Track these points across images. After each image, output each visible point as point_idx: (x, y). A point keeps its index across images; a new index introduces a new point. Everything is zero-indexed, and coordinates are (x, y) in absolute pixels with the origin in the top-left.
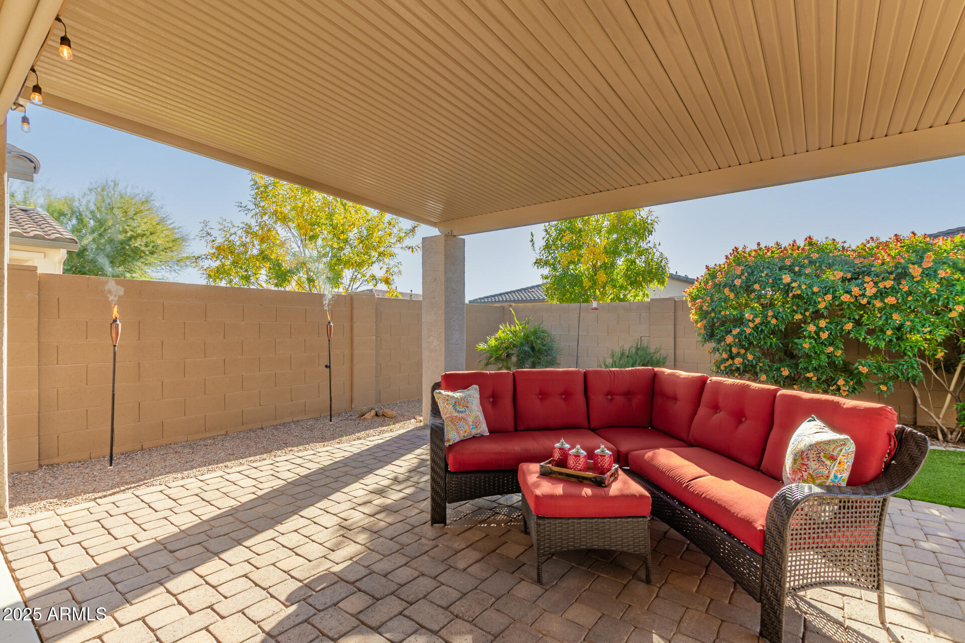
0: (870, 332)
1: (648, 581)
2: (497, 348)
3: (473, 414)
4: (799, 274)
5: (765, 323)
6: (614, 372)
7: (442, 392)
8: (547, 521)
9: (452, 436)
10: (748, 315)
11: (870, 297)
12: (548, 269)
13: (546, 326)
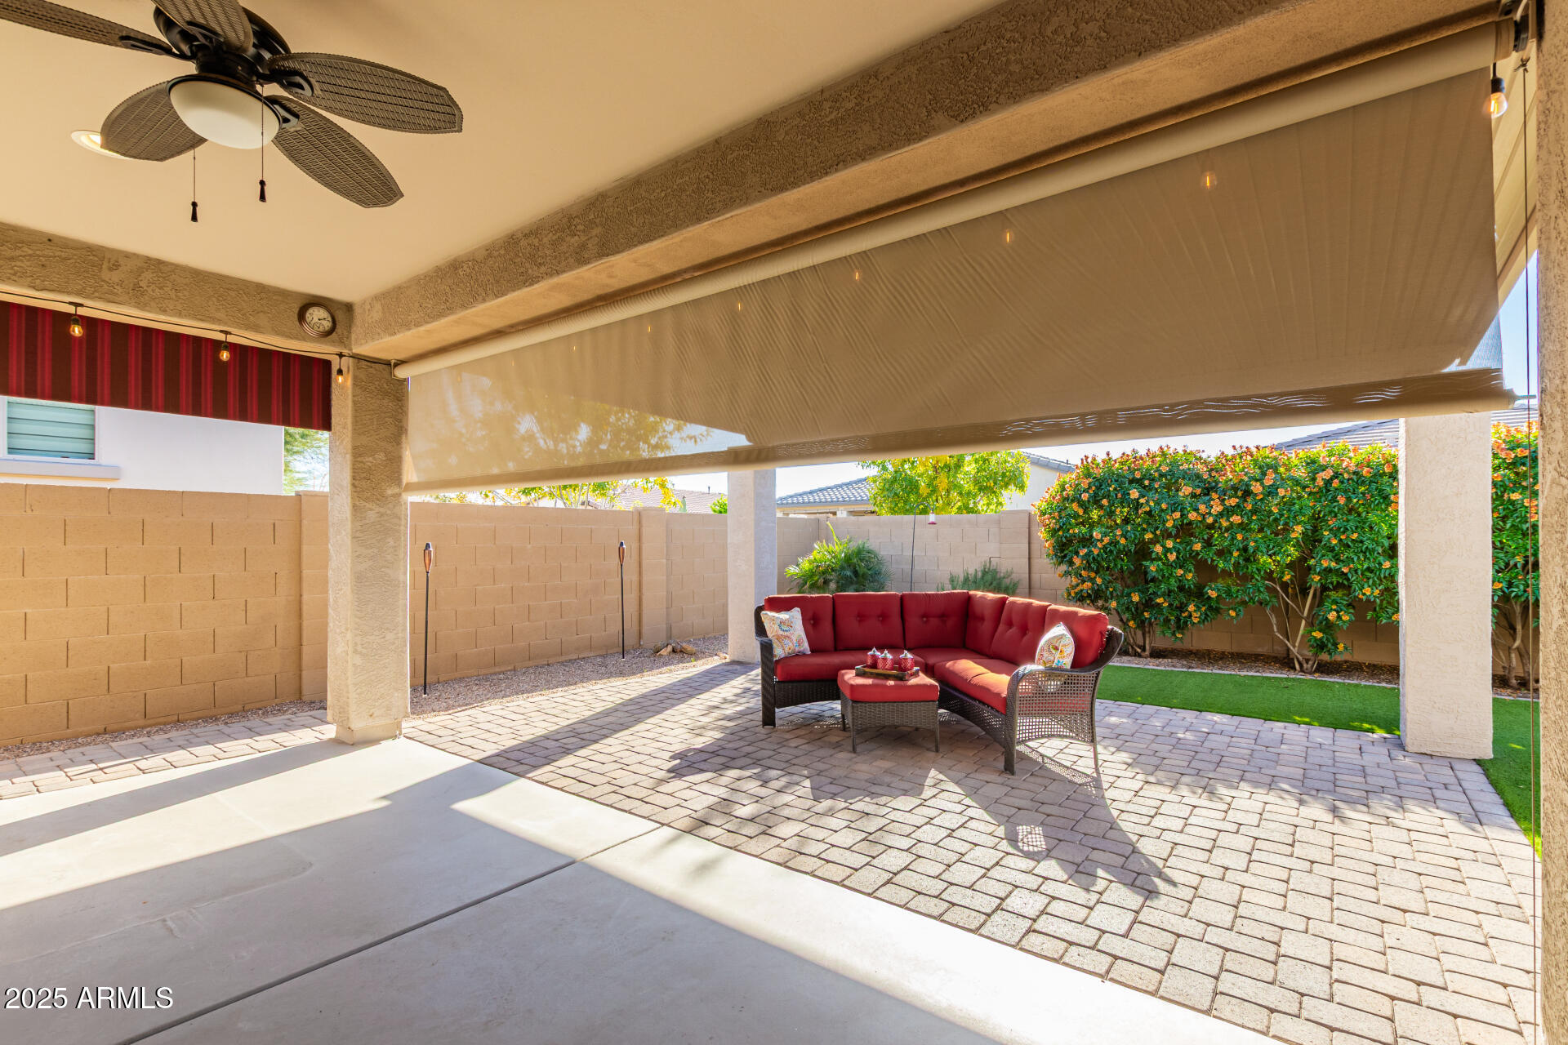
0: (1220, 553)
1: (937, 751)
2: (812, 574)
3: (796, 634)
4: (1149, 488)
5: (1114, 543)
6: (929, 595)
7: (768, 613)
8: (859, 705)
9: (779, 652)
10: (1096, 534)
11: (1216, 516)
12: (876, 469)
13: (873, 544)
